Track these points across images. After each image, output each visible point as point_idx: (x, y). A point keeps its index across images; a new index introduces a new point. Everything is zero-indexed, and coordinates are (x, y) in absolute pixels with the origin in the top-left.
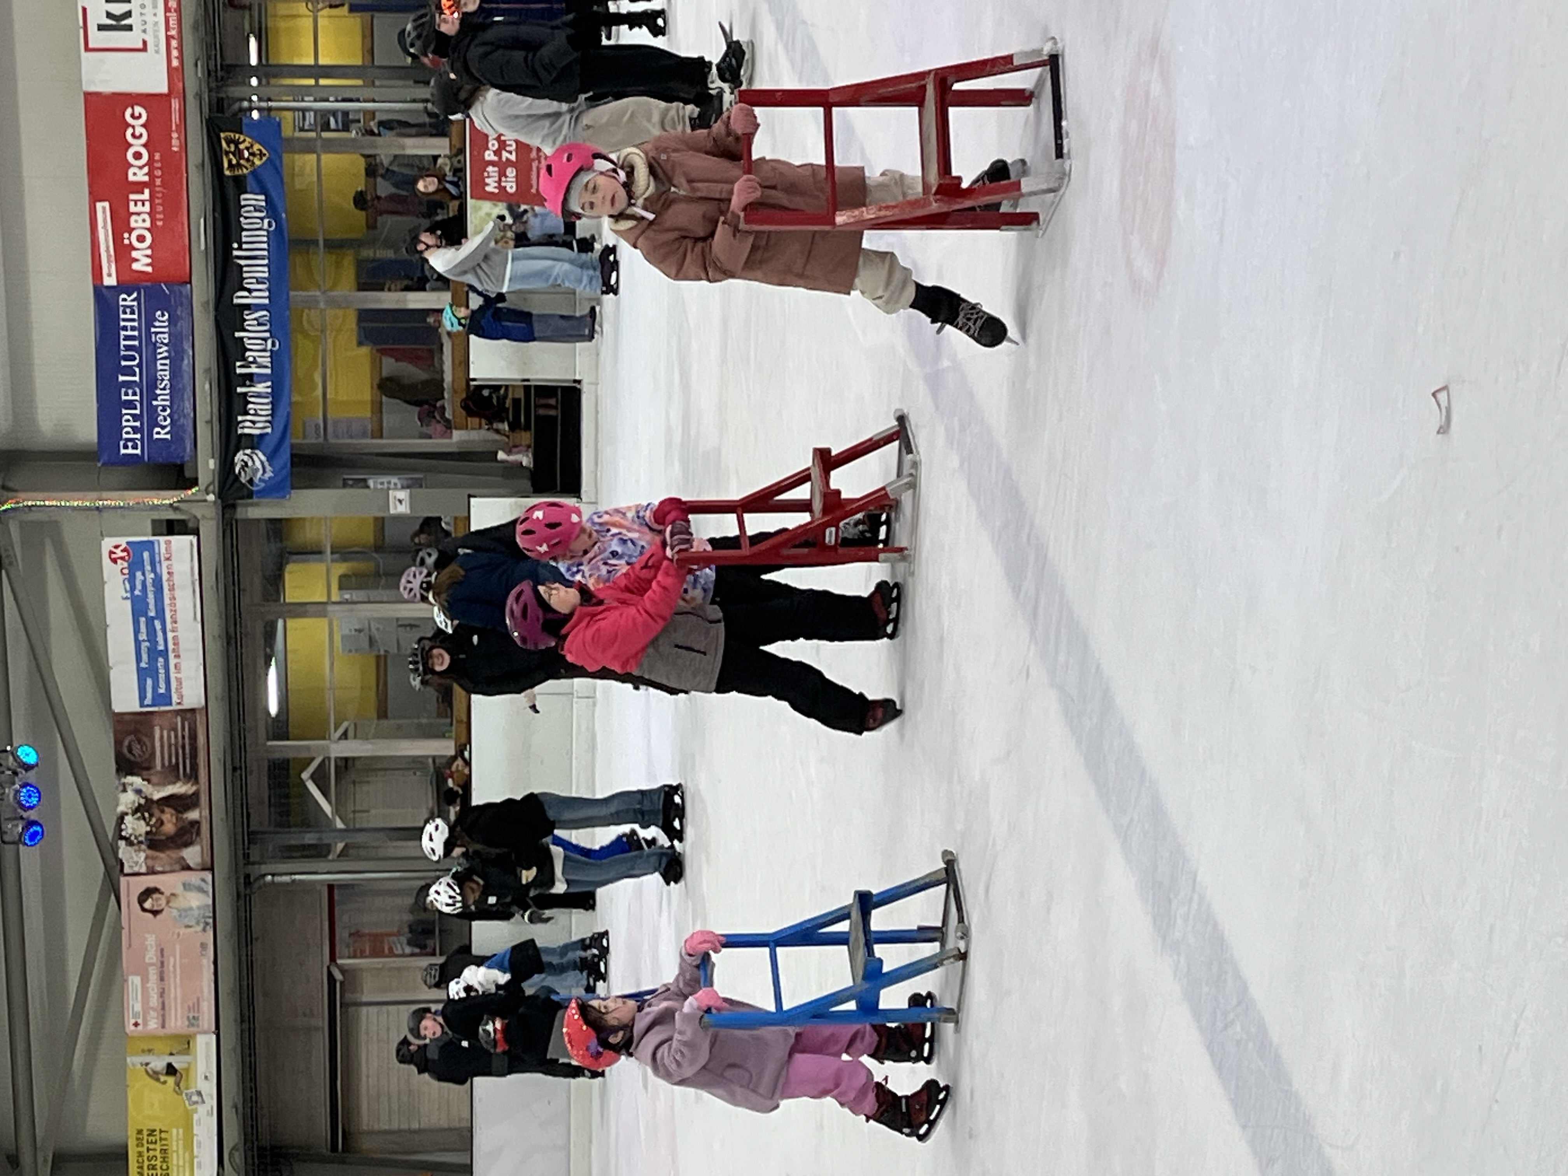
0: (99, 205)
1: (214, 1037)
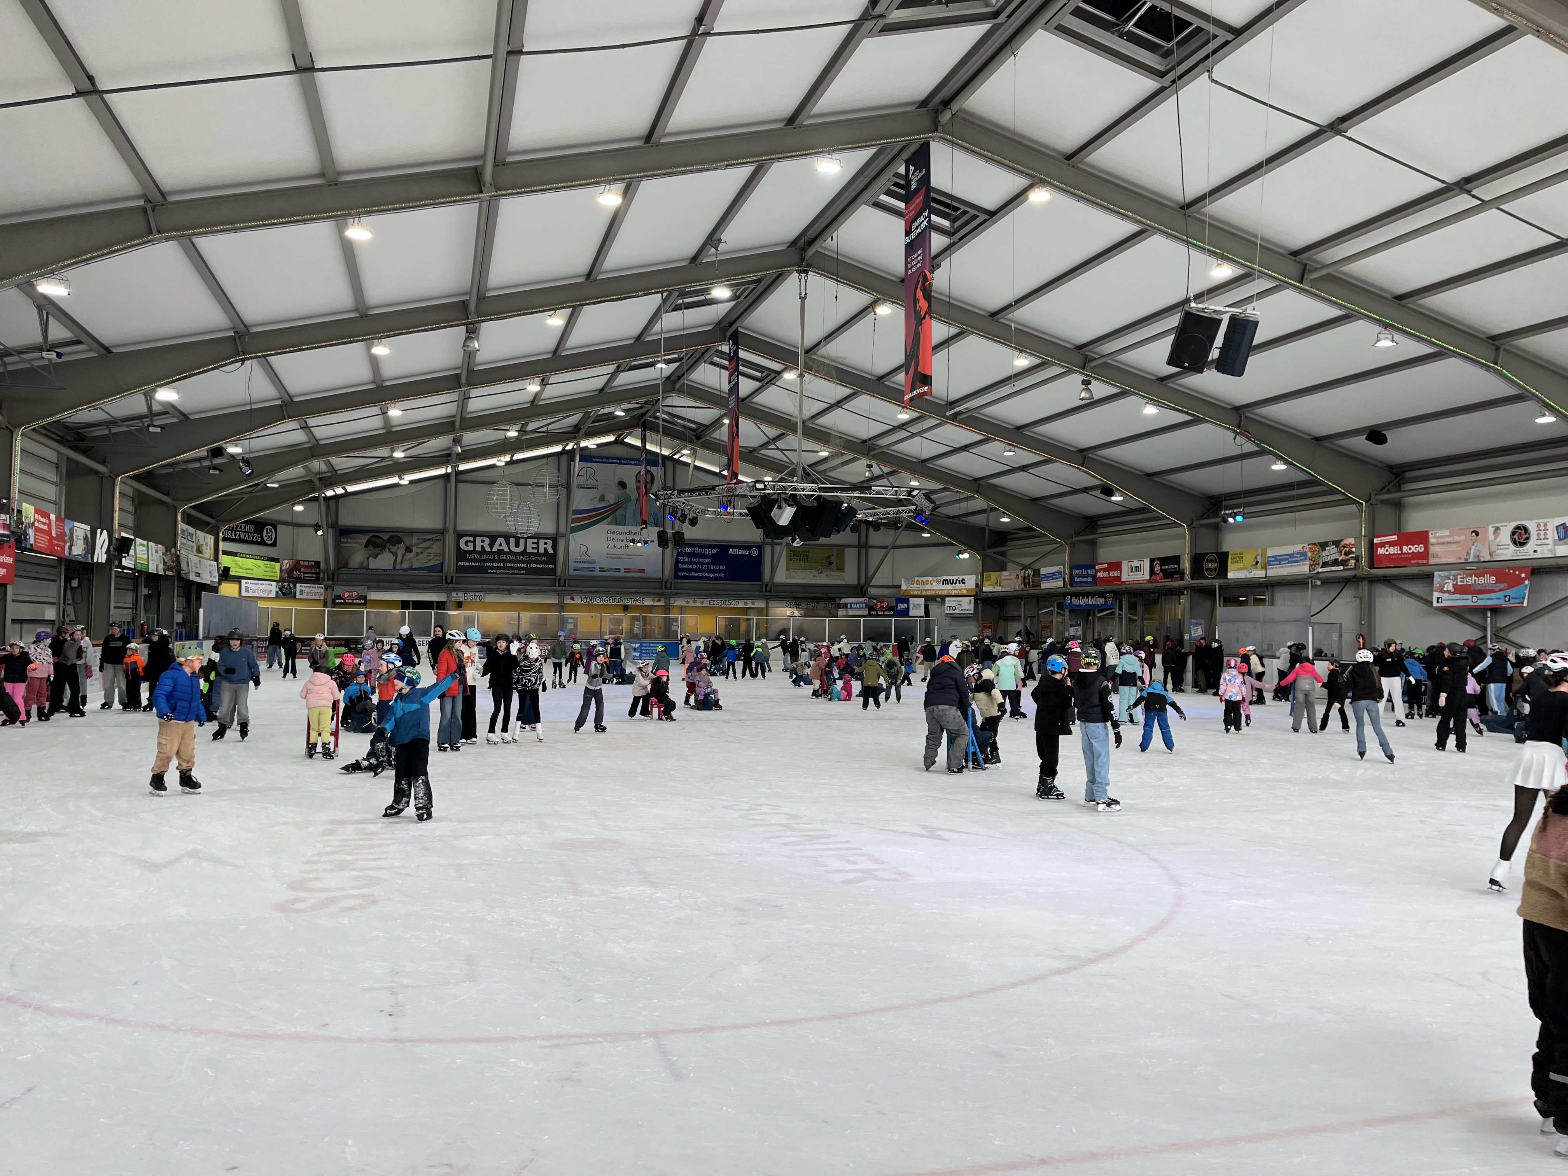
0: (1106, 565)
1: (1001, 591)
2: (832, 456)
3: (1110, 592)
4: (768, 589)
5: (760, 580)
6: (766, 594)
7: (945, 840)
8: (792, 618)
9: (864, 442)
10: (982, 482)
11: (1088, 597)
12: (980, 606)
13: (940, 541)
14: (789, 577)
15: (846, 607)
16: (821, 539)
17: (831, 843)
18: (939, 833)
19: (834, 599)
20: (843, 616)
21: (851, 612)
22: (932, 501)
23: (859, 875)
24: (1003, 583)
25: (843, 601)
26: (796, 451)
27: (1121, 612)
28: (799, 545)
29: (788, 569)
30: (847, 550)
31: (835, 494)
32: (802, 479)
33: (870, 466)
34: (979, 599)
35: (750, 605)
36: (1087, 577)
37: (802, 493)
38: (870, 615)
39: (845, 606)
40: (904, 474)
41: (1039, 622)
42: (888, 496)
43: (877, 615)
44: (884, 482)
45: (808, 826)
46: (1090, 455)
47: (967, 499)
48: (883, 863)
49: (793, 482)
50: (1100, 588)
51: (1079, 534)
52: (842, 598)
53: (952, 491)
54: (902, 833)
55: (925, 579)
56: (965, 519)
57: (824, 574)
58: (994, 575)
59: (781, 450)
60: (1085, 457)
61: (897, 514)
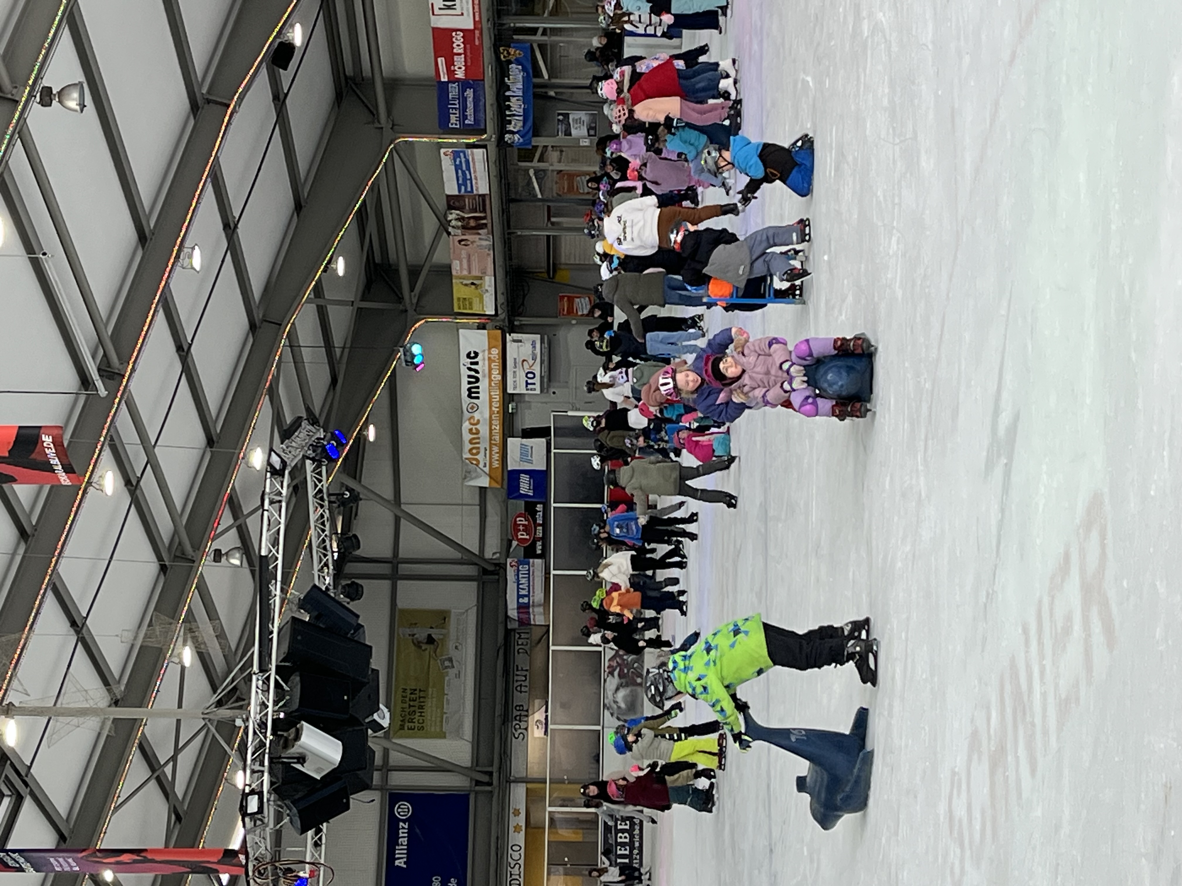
0: (439, 59)
1: (493, 278)
2: (193, 638)
3: (497, 54)
4: (485, 779)
5: (466, 797)
6: (495, 782)
7: (1016, 418)
8: (550, 727)
9: (163, 568)
10: (258, 315)
11: (508, 98)
12: (525, 320)
13: (386, 402)
14: (458, 734)
15: (527, 606)
16: (373, 666)
17: (1028, 667)
18: (1002, 431)
19: (508, 632)
20: (546, 613)
21: (538, 596)
22: (297, 423)
23: (1094, 610)
24: (475, 273)
25: (513, 613)
26: (179, 721)
27: (540, 31)
28: (387, 715)
29: (442, 735)
30: (401, 604)
31: (275, 635)
32: (241, 708)
33: (218, 555)
34: (511, 322)
35: (521, 820)
36: (465, 99)
37: (270, 710)
38: (544, 555)
39: (523, 608)
40: (237, 480)
41: (559, 198)
42: (283, 520)
43: (545, 539)
44: (252, 523)
45: (994, 714)
46: (204, 91)
47: (293, 345)
48: (1067, 557)
49: (247, 728)
50: (489, 73)
51: (373, 113)
52: (507, 617)
53: (276, 379)
54: (1002, 511)
55: (467, 437)
56: (338, 352)
57: (452, 653)
58: (459, 291)
59: (177, 750)
60: (209, 101)
61: (322, 499)
